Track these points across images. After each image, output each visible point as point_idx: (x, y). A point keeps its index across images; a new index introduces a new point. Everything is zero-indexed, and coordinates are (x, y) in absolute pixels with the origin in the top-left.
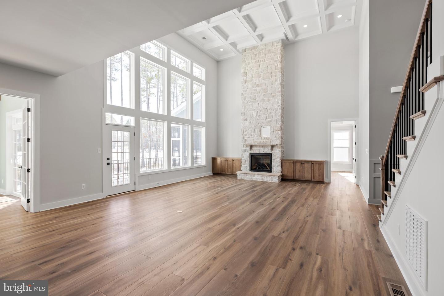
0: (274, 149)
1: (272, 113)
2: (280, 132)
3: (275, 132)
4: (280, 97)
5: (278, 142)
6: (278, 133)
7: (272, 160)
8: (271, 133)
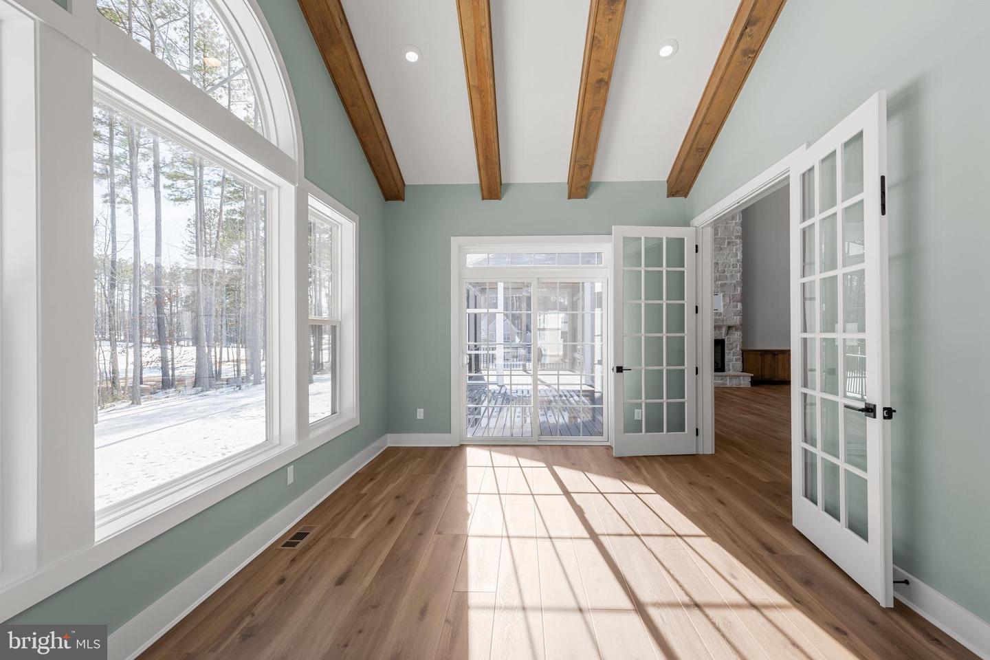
0: (730, 332)
1: (726, 272)
2: (739, 305)
3: (731, 304)
4: (740, 246)
5: (737, 320)
6: (737, 305)
7: (726, 351)
8: (724, 305)
